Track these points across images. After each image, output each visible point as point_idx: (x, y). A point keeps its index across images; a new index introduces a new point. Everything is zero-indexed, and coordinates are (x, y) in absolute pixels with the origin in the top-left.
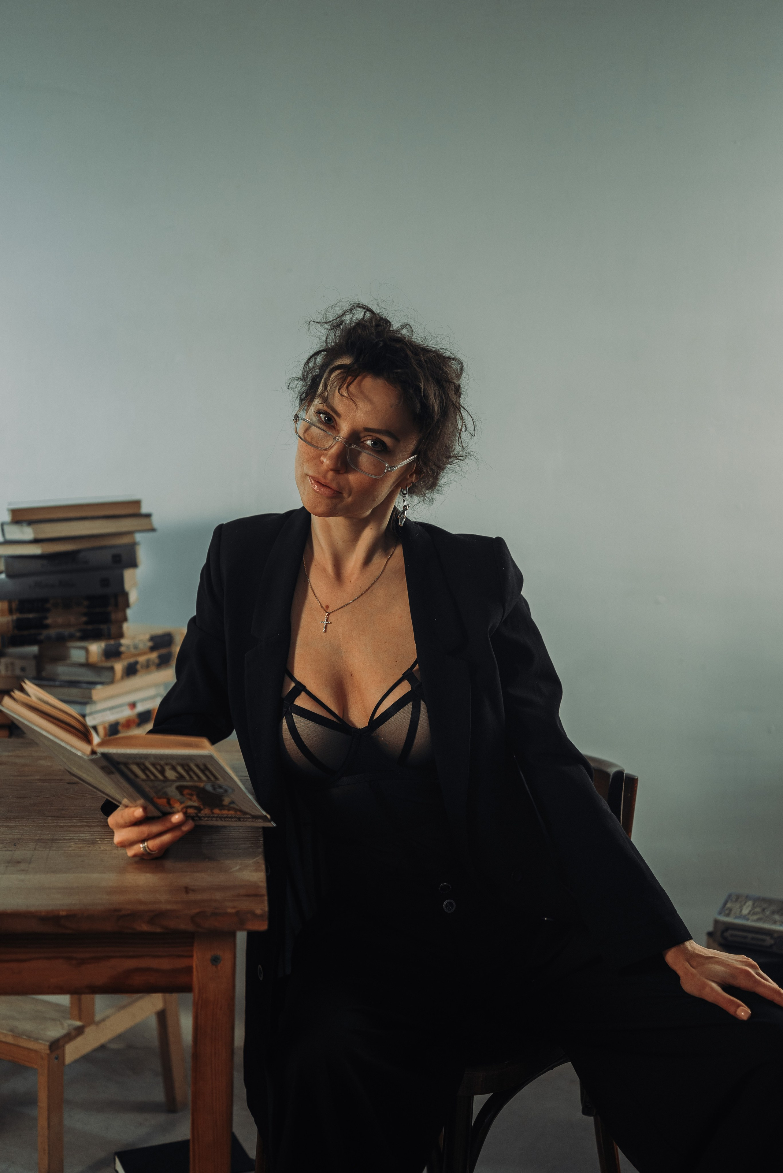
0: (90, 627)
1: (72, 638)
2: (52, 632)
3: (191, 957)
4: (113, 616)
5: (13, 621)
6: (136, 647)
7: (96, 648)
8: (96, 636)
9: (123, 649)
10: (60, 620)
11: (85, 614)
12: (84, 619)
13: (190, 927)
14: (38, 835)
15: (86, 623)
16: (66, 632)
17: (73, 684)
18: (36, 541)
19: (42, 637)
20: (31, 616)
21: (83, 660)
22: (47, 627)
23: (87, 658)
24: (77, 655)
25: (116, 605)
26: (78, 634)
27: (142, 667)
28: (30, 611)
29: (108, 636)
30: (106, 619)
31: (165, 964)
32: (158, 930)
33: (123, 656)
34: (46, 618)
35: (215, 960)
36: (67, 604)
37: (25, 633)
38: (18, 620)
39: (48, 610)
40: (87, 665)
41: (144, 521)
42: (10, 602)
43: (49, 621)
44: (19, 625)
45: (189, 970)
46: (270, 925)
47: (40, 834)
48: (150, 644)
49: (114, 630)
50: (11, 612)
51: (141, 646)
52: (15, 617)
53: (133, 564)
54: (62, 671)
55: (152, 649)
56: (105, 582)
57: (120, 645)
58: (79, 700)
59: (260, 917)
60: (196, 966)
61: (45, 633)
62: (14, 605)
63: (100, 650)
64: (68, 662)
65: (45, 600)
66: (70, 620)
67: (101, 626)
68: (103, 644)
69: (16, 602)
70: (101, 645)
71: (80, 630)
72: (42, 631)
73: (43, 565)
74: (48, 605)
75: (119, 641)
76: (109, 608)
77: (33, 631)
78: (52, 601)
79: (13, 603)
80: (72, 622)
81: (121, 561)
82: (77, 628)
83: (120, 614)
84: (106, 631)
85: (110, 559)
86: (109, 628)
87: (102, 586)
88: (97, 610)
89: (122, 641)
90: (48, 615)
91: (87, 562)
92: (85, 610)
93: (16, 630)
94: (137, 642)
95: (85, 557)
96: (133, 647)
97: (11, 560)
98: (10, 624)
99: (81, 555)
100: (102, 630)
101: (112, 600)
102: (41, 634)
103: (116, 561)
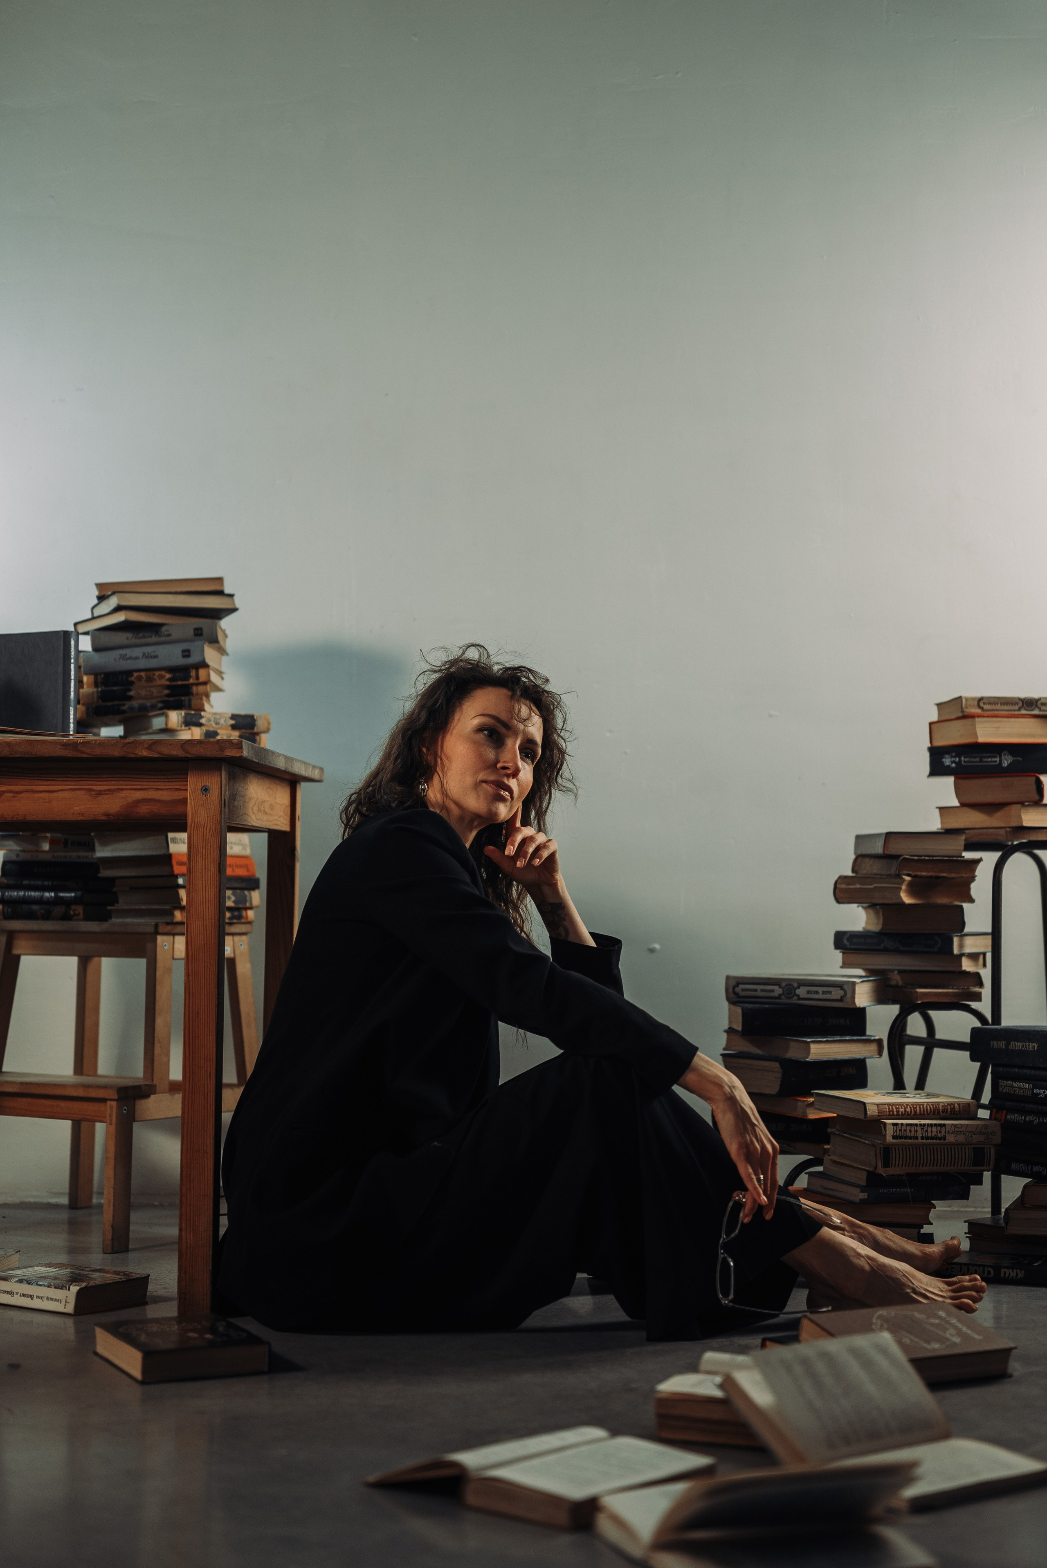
0: (172, 699)
1: (154, 707)
2: (135, 704)
4: (194, 690)
5: (98, 692)
6: (217, 723)
7: (176, 716)
8: (177, 707)
9: (204, 720)
10: (143, 693)
11: (168, 688)
12: (167, 692)
15: (168, 695)
18: (120, 610)
19: (125, 708)
20: (115, 688)
21: (163, 726)
22: (130, 698)
23: (166, 724)
24: (158, 723)
25: (197, 678)
26: (160, 705)
29: (190, 707)
30: (186, 691)
33: (203, 727)
34: (130, 690)
35: (205, 790)
36: (150, 677)
37: (109, 704)
38: (102, 691)
39: (132, 683)
40: (166, 730)
41: (228, 600)
42: (96, 675)
43: (132, 693)
44: (105, 696)
49: (194, 702)
50: (96, 685)
51: (222, 721)
52: (100, 689)
53: (214, 640)
55: (234, 727)
56: (187, 654)
61: (129, 703)
62: (101, 679)
63: (181, 719)
64: (150, 731)
65: (130, 674)
66: (153, 692)
67: (183, 698)
68: (183, 713)
69: (102, 676)
70: (181, 714)
71: (162, 702)
72: (125, 702)
73: (127, 638)
74: (132, 679)
75: (198, 712)
76: (191, 681)
77: (116, 703)
78: (136, 674)
79: (99, 677)
80: (155, 694)
81: (201, 635)
82: (159, 699)
83: (201, 689)
84: (187, 702)
85: (192, 632)
86: (190, 700)
87: (184, 656)
88: (180, 683)
89: (203, 714)
90: (131, 688)
91: (169, 635)
92: (168, 683)
93: (100, 701)
94: (218, 717)
95: (168, 631)
96: (214, 721)
97: (97, 633)
98: (95, 695)
99: (164, 629)
100: (182, 700)
101: (193, 673)
102: (124, 705)
103: (196, 635)
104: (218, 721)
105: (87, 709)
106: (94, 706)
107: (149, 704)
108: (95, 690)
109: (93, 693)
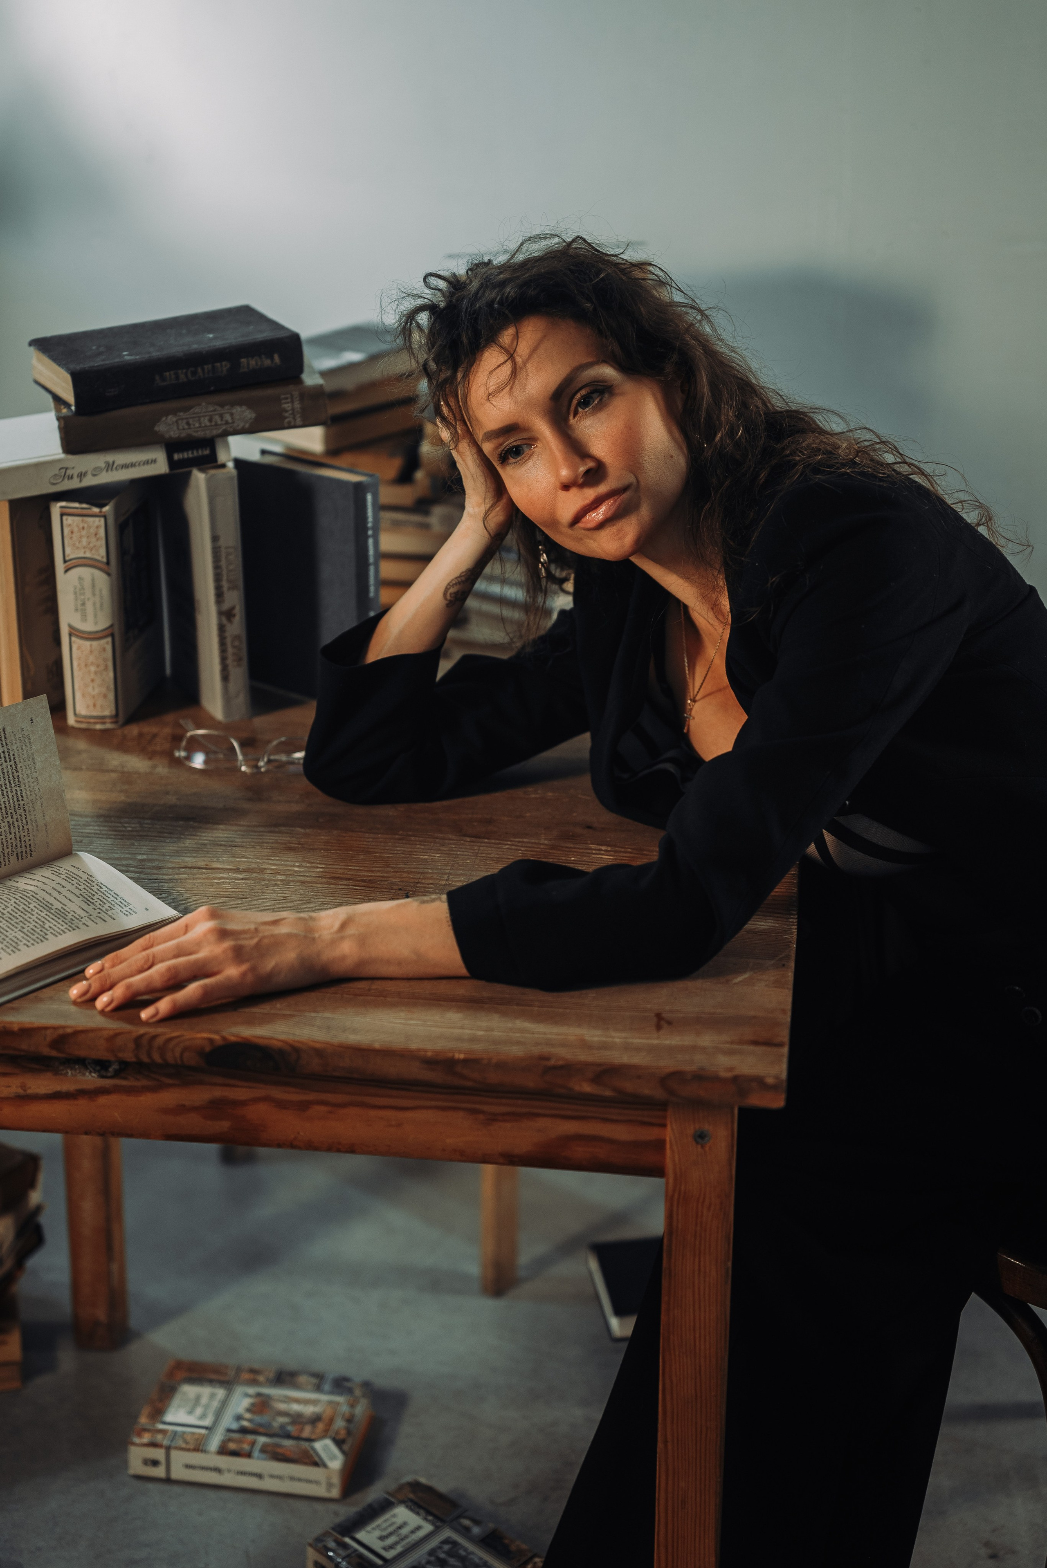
3: (664, 1126)
13: (659, 1094)
14: (446, 877)
31: (621, 1133)
32: (608, 1093)
35: (701, 1137)
45: (659, 1145)
46: (788, 1100)
47: (450, 874)
59: (774, 1088)
60: (670, 1141)
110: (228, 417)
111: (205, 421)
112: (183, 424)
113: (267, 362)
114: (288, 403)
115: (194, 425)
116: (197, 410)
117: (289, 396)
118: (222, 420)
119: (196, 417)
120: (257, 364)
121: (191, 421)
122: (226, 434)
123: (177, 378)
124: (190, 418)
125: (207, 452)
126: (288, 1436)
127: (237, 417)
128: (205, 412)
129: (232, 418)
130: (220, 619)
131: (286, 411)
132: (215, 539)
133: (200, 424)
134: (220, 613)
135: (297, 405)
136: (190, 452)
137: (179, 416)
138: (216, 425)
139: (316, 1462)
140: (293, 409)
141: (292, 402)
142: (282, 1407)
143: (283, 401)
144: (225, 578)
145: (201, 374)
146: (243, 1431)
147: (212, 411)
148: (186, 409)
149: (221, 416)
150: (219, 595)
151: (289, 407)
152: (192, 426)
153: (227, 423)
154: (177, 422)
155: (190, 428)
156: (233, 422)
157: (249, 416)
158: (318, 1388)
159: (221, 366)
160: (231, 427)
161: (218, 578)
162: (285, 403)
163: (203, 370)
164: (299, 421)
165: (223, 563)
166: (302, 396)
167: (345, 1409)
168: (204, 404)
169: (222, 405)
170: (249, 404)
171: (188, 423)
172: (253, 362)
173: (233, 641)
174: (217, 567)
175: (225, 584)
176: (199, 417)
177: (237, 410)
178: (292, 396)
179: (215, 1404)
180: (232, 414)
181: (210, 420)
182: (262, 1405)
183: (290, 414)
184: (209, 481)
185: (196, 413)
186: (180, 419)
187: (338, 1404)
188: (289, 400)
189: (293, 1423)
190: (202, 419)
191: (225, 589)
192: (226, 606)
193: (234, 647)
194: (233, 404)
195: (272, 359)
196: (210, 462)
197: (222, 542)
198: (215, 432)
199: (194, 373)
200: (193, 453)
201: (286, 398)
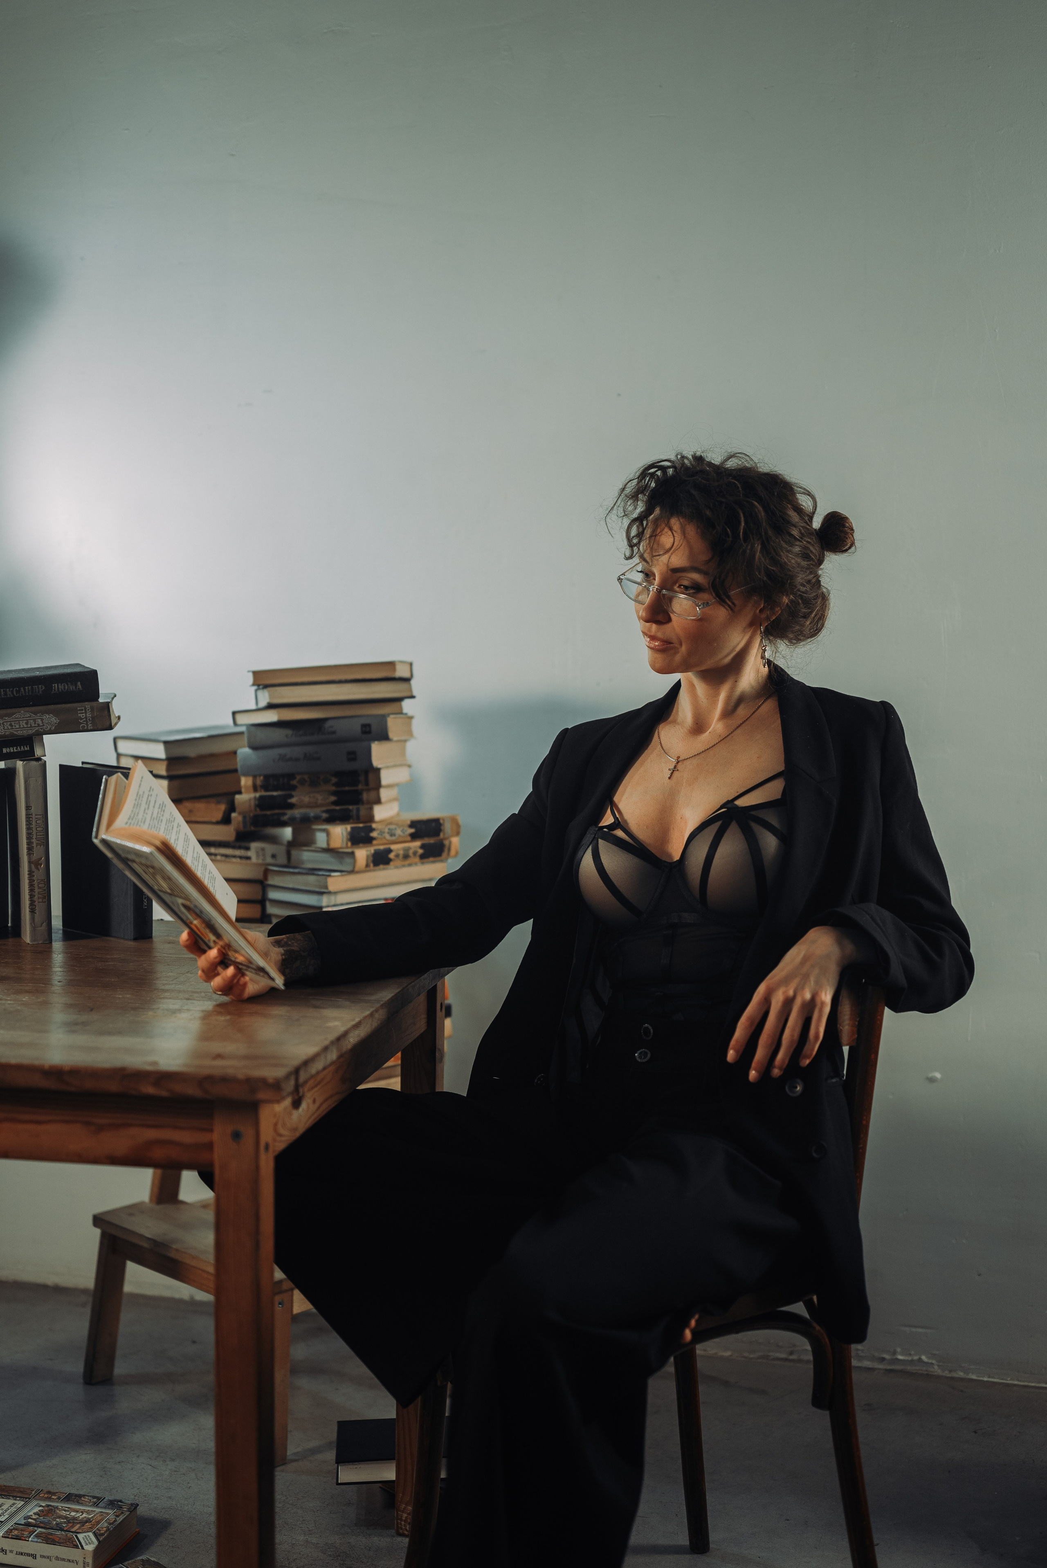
0: (338, 808)
1: (317, 819)
2: (297, 813)
3: (212, 1131)
4: (365, 796)
5: (255, 798)
6: (392, 835)
7: (339, 833)
8: (342, 818)
9: (374, 834)
10: (306, 799)
11: (334, 793)
12: (333, 798)
13: (198, 1094)
15: (335, 803)
16: (312, 813)
17: (312, 871)
18: (270, 706)
19: (285, 818)
20: (275, 794)
21: (324, 845)
22: (292, 806)
23: (328, 844)
24: (321, 839)
25: (367, 784)
26: (325, 815)
27: (397, 856)
28: (275, 789)
29: (358, 819)
30: (356, 799)
33: (374, 842)
34: (291, 796)
35: (236, 1136)
36: (314, 781)
37: (269, 813)
38: (261, 797)
39: (294, 788)
40: (328, 850)
41: (402, 686)
42: (255, 777)
43: (293, 800)
44: (262, 803)
45: (210, 1145)
48: (412, 831)
49: (363, 812)
50: (255, 788)
51: (399, 832)
52: (258, 795)
53: (384, 737)
54: (307, 857)
55: (414, 837)
56: (352, 756)
57: (372, 830)
58: (317, 890)
60: (217, 1142)
61: (290, 813)
62: (259, 781)
63: (345, 834)
64: (312, 846)
65: (291, 776)
66: (317, 799)
67: (351, 807)
68: (349, 827)
69: (262, 778)
70: (346, 829)
71: (327, 811)
72: (286, 811)
73: (287, 736)
74: (294, 782)
75: (368, 824)
76: (360, 787)
77: (277, 811)
78: (298, 777)
79: (258, 778)
80: (320, 802)
81: (370, 732)
82: (324, 809)
83: (372, 794)
84: (355, 812)
85: (358, 728)
86: (358, 810)
87: (350, 760)
88: (347, 788)
89: (374, 826)
90: (293, 793)
91: (334, 732)
92: (334, 788)
93: (258, 809)
94: (393, 827)
95: (332, 727)
96: (388, 833)
97: (253, 729)
98: (253, 803)
99: (328, 724)
100: (350, 811)
101: (362, 778)
102: (285, 814)
103: (364, 732)
104: (393, 832)
105: (244, 817)
106: (251, 815)
107: (312, 815)
108: (252, 795)
109: (250, 800)
110: (39, 721)
111: (23, 724)
112: (7, 725)
113: (72, 688)
114: (83, 713)
115: (15, 726)
116: (17, 715)
117: (83, 708)
118: (35, 724)
119: (17, 721)
120: (64, 689)
121: (13, 723)
122: (40, 734)
123: (6, 694)
124: (13, 721)
125: (27, 748)
126: (62, 1530)
127: (45, 721)
128: (23, 718)
129: (43, 723)
130: (30, 867)
131: (82, 719)
132: (28, 808)
133: (20, 726)
134: (30, 862)
135: (89, 715)
136: (15, 748)
137: (5, 719)
138: (31, 727)
139: (76, 1545)
140: (86, 718)
141: (86, 713)
142: (64, 1513)
143: (79, 712)
144: (34, 837)
145: (23, 693)
146: (28, 1525)
147: (29, 717)
148: (10, 715)
149: (35, 721)
150: (30, 849)
151: (83, 716)
152: (14, 727)
153: (38, 724)
154: (3, 724)
155: (12, 729)
156: (44, 725)
157: (55, 721)
158: (96, 1505)
159: (38, 687)
160: (41, 729)
161: (29, 838)
162: (80, 713)
163: (25, 689)
164: (90, 726)
165: (34, 826)
166: (92, 709)
167: (112, 1517)
168: (22, 712)
169: (35, 713)
170: (56, 713)
171: (11, 725)
172: (61, 687)
173: (39, 883)
174: (29, 828)
175: (34, 840)
176: (19, 721)
177: (46, 717)
178: (85, 709)
179: (13, 1509)
180: (42, 720)
181: (27, 724)
182: (49, 1511)
183: (84, 721)
184: (24, 766)
185: (17, 718)
186: (5, 722)
187: (108, 1514)
188: (84, 711)
189: (68, 1522)
190: (21, 722)
191: (34, 845)
192: (35, 857)
193: (39, 888)
194: (43, 713)
195: (76, 685)
196: (29, 755)
197: (33, 810)
198: (30, 732)
199: (18, 692)
200: (17, 749)
201: (82, 710)
